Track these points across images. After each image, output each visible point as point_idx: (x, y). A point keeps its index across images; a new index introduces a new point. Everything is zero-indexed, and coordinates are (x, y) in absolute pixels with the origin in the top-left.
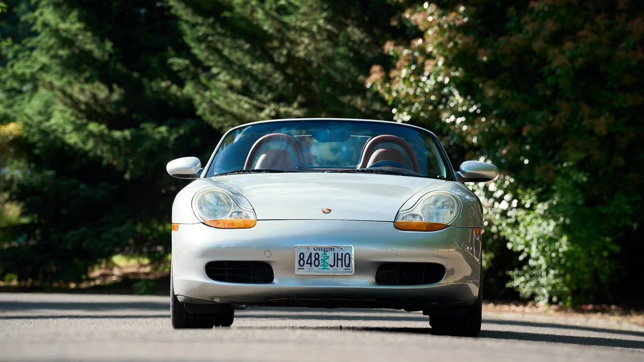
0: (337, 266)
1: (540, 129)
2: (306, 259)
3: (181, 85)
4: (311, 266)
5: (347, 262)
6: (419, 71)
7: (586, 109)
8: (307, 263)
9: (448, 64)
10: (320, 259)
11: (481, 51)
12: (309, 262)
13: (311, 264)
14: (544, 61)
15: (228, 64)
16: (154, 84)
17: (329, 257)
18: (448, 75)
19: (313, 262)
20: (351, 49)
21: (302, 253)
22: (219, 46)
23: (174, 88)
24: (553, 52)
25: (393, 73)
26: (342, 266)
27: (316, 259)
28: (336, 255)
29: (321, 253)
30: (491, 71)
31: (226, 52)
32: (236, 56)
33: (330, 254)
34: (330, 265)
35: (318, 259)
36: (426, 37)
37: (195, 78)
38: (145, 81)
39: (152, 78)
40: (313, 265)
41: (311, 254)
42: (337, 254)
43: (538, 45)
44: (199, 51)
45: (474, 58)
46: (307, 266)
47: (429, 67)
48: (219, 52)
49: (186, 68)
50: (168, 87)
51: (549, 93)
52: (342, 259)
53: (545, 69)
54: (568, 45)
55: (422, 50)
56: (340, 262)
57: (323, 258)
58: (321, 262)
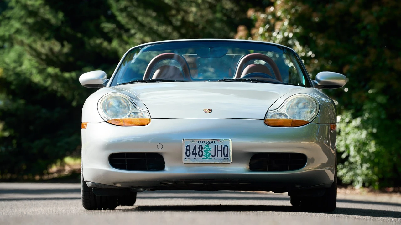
0: (218, 156)
1: (355, 68)
2: (191, 150)
3: (110, 41)
4: (196, 156)
5: (226, 153)
6: (272, 29)
7: (388, 53)
8: (193, 154)
9: (291, 24)
10: (203, 150)
11: (314, 14)
12: (194, 153)
13: (196, 154)
14: (358, 20)
15: (141, 26)
16: (92, 42)
17: (210, 148)
18: (291, 31)
19: (197, 153)
20: (225, 15)
21: (188, 146)
22: (135, 14)
23: (105, 44)
24: (364, 13)
25: (254, 31)
26: (221, 156)
27: (200, 150)
28: (216, 147)
29: (204, 145)
30: (321, 28)
31: (140, 18)
32: (147, 21)
33: (212, 146)
34: (212, 155)
35: (201, 150)
36: (276, 5)
37: (120, 37)
38: (86, 39)
39: (90, 37)
40: (197, 155)
41: (196, 146)
42: (218, 146)
43: (354, 9)
44: (122, 18)
45: (309, 19)
46: (192, 156)
47: (278, 26)
48: (135, 19)
49: (113, 30)
50: (101, 44)
51: (362, 42)
52: (221, 150)
53: (359, 26)
54: (375, 9)
55: (273, 14)
56: (220, 152)
57: (205, 149)
58: (204, 152)
